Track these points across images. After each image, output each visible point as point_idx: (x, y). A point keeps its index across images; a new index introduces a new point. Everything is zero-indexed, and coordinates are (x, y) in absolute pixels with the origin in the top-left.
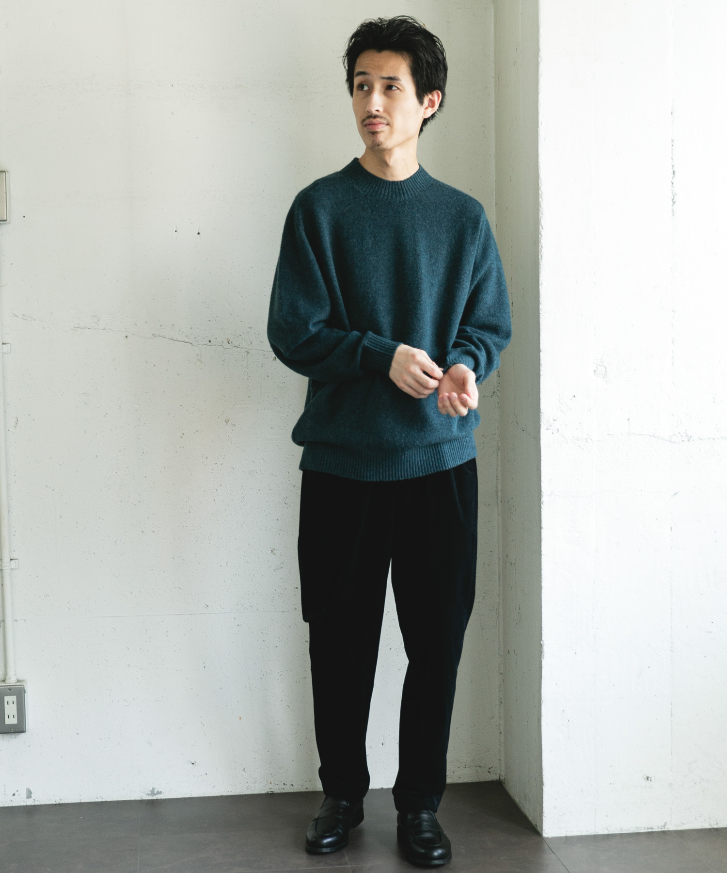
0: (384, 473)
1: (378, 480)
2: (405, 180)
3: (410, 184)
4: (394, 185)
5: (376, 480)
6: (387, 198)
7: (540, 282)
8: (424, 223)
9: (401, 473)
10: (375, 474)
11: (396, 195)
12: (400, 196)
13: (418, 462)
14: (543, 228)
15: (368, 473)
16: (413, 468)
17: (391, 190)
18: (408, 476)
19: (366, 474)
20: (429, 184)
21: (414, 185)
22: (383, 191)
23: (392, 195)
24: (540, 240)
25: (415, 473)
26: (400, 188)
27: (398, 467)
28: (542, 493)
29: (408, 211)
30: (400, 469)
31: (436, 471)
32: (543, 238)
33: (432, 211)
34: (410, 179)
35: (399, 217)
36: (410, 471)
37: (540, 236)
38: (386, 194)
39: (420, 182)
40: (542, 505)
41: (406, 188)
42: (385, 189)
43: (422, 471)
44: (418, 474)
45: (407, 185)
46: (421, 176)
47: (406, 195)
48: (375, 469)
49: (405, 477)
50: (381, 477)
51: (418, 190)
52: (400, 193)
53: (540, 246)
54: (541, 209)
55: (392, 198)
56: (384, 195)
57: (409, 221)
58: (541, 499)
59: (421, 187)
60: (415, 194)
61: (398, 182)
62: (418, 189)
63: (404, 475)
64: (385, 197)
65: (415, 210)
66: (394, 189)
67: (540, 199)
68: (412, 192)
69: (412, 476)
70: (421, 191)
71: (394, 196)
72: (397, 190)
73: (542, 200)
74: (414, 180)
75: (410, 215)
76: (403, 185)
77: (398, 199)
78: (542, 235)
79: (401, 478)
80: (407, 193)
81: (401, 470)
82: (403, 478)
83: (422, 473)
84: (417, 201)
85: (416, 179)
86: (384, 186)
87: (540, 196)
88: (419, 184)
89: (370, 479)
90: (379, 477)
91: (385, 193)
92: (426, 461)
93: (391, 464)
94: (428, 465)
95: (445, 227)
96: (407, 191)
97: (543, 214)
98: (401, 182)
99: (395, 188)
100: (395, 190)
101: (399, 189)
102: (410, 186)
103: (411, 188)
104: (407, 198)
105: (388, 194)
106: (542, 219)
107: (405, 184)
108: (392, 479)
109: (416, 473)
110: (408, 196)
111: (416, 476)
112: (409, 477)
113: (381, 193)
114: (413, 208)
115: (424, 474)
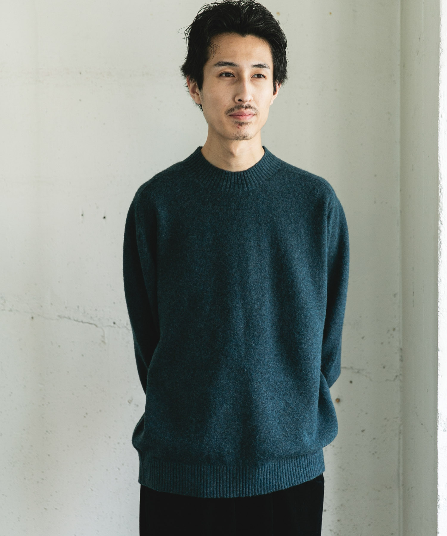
0: (225, 489)
1: (219, 497)
2: (248, 170)
3: (254, 173)
4: (236, 176)
5: (217, 496)
6: (229, 191)
7: (439, 279)
8: (270, 215)
9: (243, 490)
10: (215, 491)
11: (238, 187)
12: (243, 187)
13: (261, 480)
14: (442, 224)
15: (208, 490)
16: (255, 486)
17: (233, 182)
18: (249, 494)
19: (207, 490)
20: (276, 171)
21: (258, 174)
22: (225, 183)
23: (234, 186)
24: (439, 235)
25: (256, 491)
26: (243, 178)
27: (239, 484)
28: (438, 497)
29: (251, 203)
30: (241, 485)
31: (278, 490)
32: (442, 233)
33: (278, 200)
34: (254, 168)
35: (242, 210)
36: (252, 489)
37: (439, 232)
38: (228, 186)
39: (266, 170)
40: (438, 509)
41: (250, 177)
42: (227, 181)
43: (264, 489)
44: (259, 492)
45: (250, 175)
46: (267, 162)
47: (249, 186)
48: (215, 485)
49: (246, 494)
50: (222, 494)
51: (263, 179)
52: (242, 184)
53: (439, 242)
54: (440, 204)
55: (234, 190)
56: (226, 187)
57: (253, 213)
58: (437, 503)
59: (267, 175)
60: (259, 183)
61: (240, 172)
62: (263, 177)
63: (246, 492)
64: (227, 190)
65: (259, 201)
66: (236, 180)
67: (440, 194)
68: (256, 182)
69: (254, 494)
70: (266, 180)
71: (237, 187)
72: (240, 182)
73: (442, 194)
74: (258, 169)
75: (255, 207)
76: (246, 175)
77: (241, 190)
78: (441, 231)
79: (242, 495)
80: (251, 184)
81: (243, 487)
82: (244, 496)
83: (264, 491)
84: (262, 191)
85: (261, 167)
86: (226, 178)
87: (440, 190)
88: (264, 172)
89: (210, 495)
90: (220, 493)
91: (226, 185)
92: (270, 479)
93: (232, 479)
94: (271, 484)
95: (293, 216)
96: (250, 182)
97: (442, 209)
98: (243, 172)
99: (238, 179)
100: (238, 181)
101: (242, 180)
102: (254, 176)
103: (255, 178)
104: (250, 189)
105: (230, 186)
106: (441, 214)
107: (248, 173)
108: (233, 496)
109: (258, 491)
110: (252, 187)
111: (257, 494)
112: (251, 495)
113: (222, 186)
114: (258, 200)
115: (266, 493)
